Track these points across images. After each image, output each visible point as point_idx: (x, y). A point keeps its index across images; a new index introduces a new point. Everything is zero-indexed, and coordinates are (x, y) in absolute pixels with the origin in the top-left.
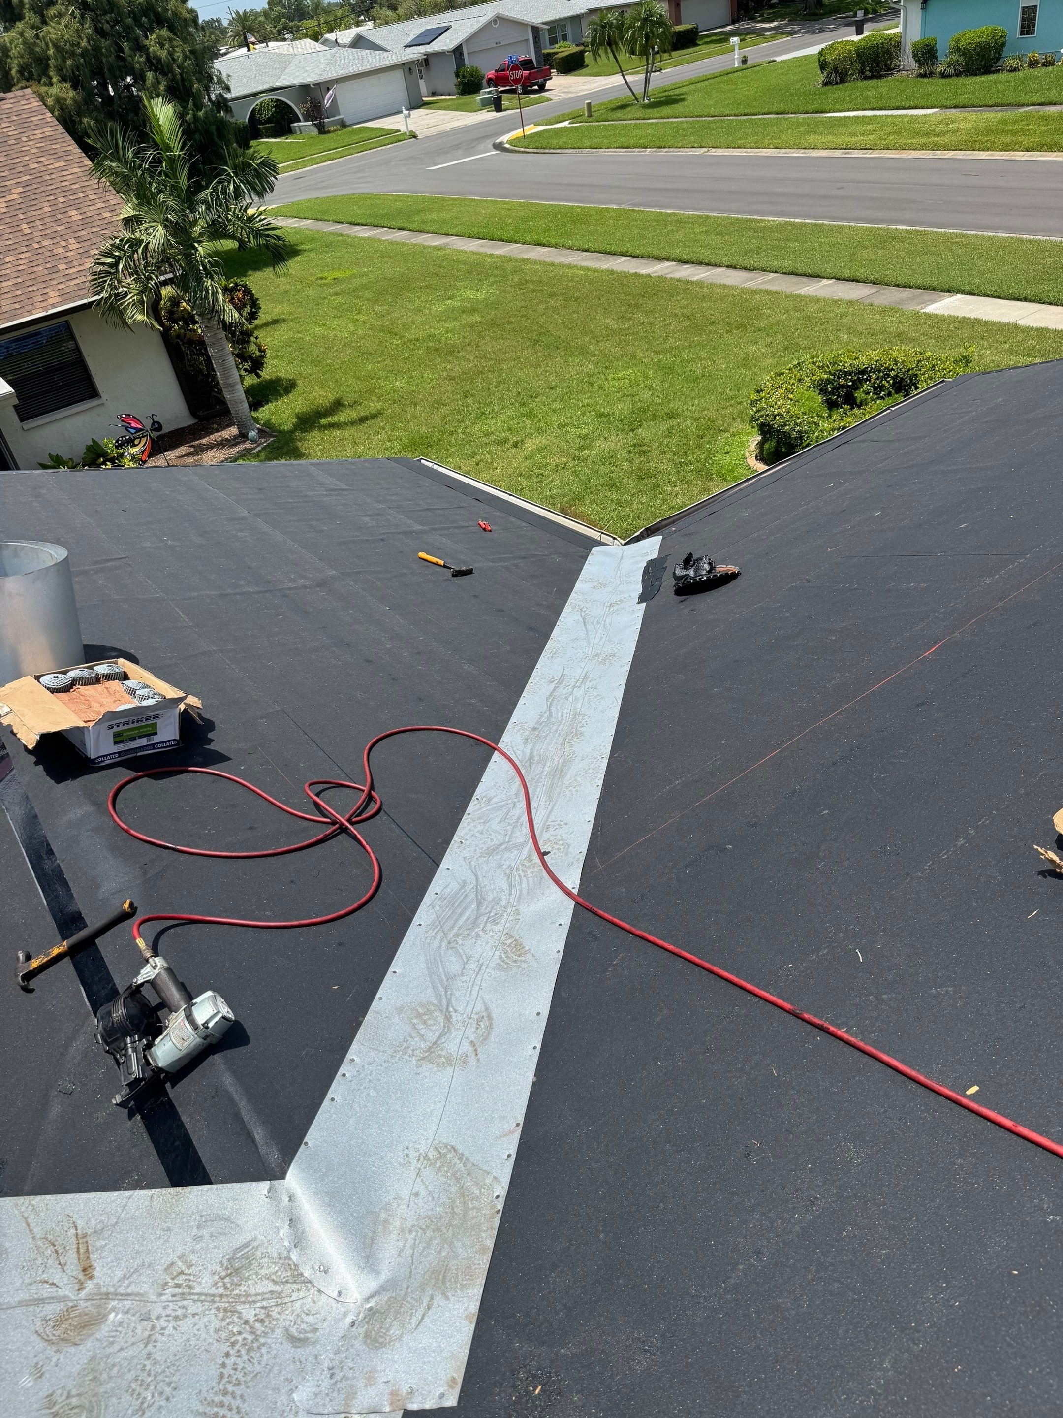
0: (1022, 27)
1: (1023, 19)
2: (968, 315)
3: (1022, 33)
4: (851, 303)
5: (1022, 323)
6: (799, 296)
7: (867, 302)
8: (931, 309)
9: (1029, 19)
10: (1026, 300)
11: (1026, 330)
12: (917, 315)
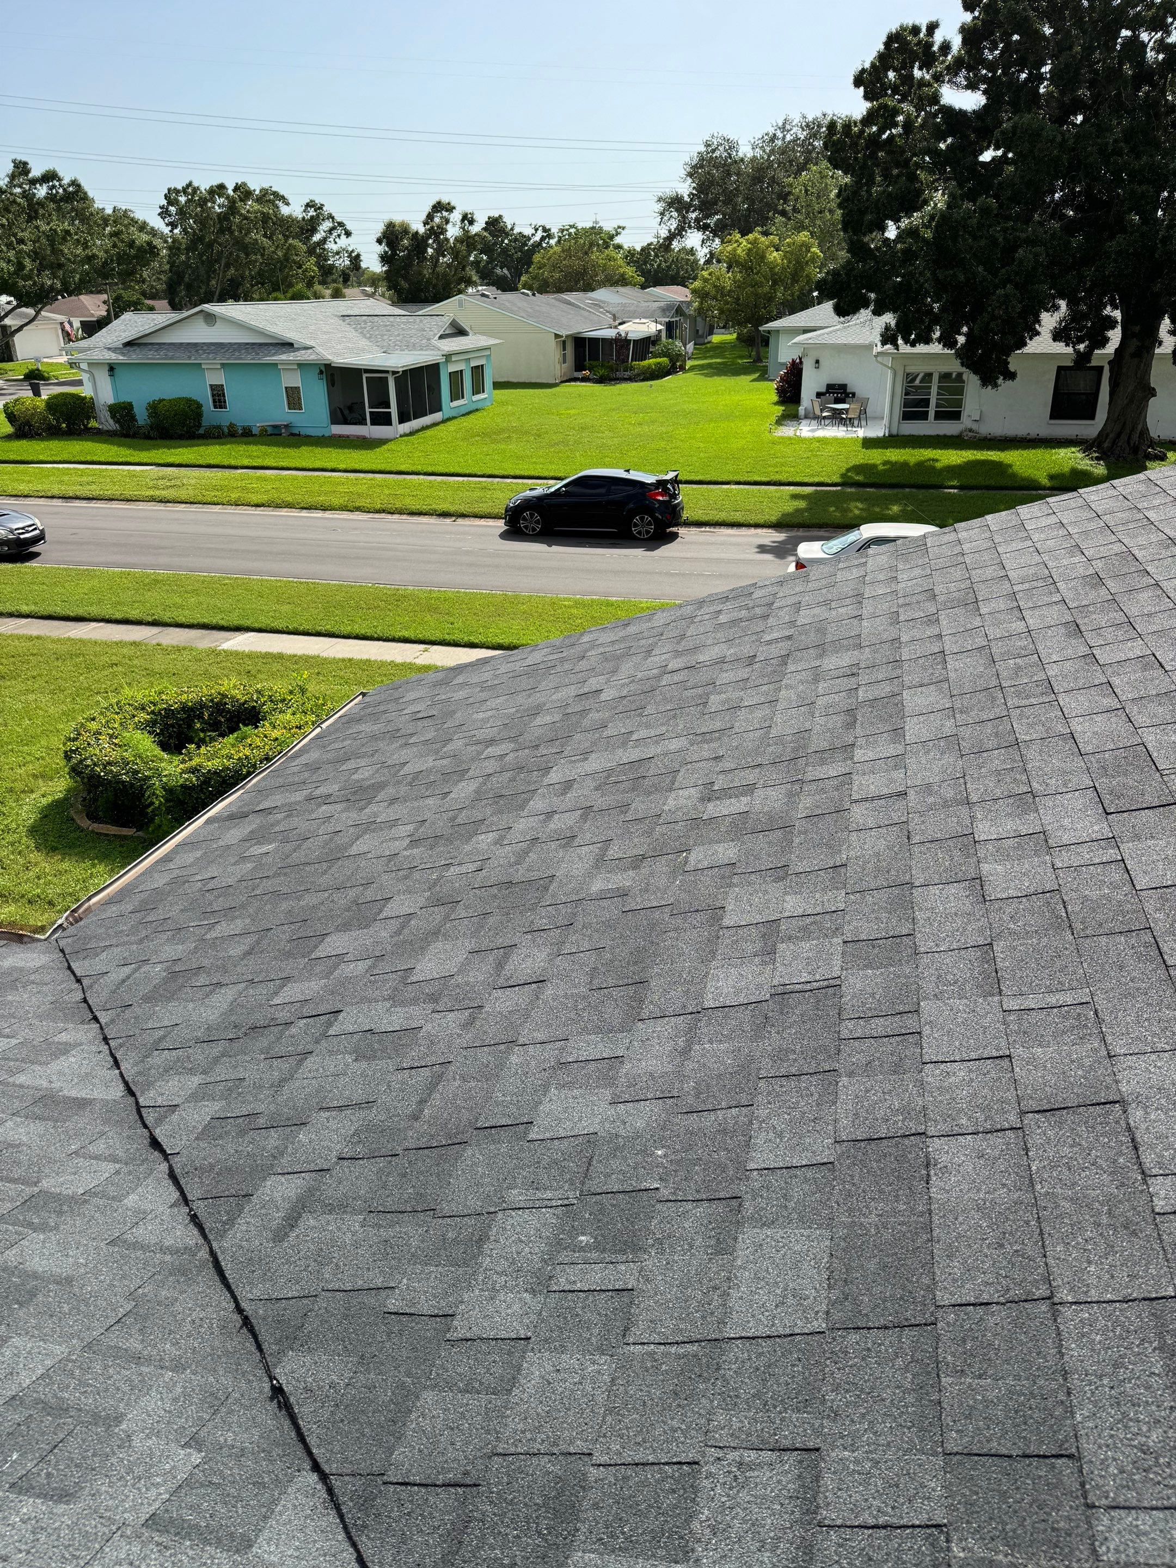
0: (214, 401)
1: (213, 395)
2: (271, 650)
3: (215, 407)
4: (134, 644)
5: (325, 655)
6: (69, 639)
7: (154, 642)
8: (226, 646)
9: (219, 395)
10: (319, 634)
11: (335, 661)
12: (214, 652)
